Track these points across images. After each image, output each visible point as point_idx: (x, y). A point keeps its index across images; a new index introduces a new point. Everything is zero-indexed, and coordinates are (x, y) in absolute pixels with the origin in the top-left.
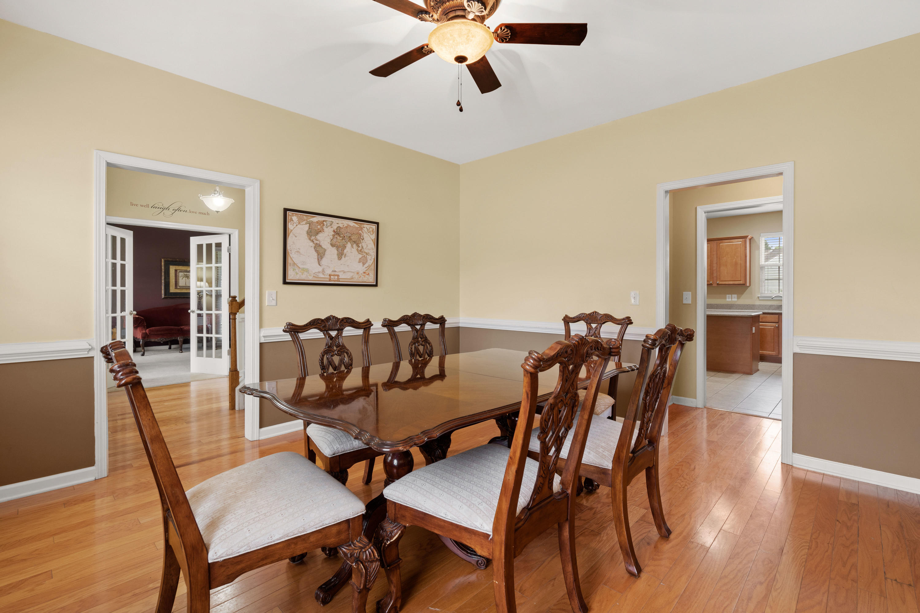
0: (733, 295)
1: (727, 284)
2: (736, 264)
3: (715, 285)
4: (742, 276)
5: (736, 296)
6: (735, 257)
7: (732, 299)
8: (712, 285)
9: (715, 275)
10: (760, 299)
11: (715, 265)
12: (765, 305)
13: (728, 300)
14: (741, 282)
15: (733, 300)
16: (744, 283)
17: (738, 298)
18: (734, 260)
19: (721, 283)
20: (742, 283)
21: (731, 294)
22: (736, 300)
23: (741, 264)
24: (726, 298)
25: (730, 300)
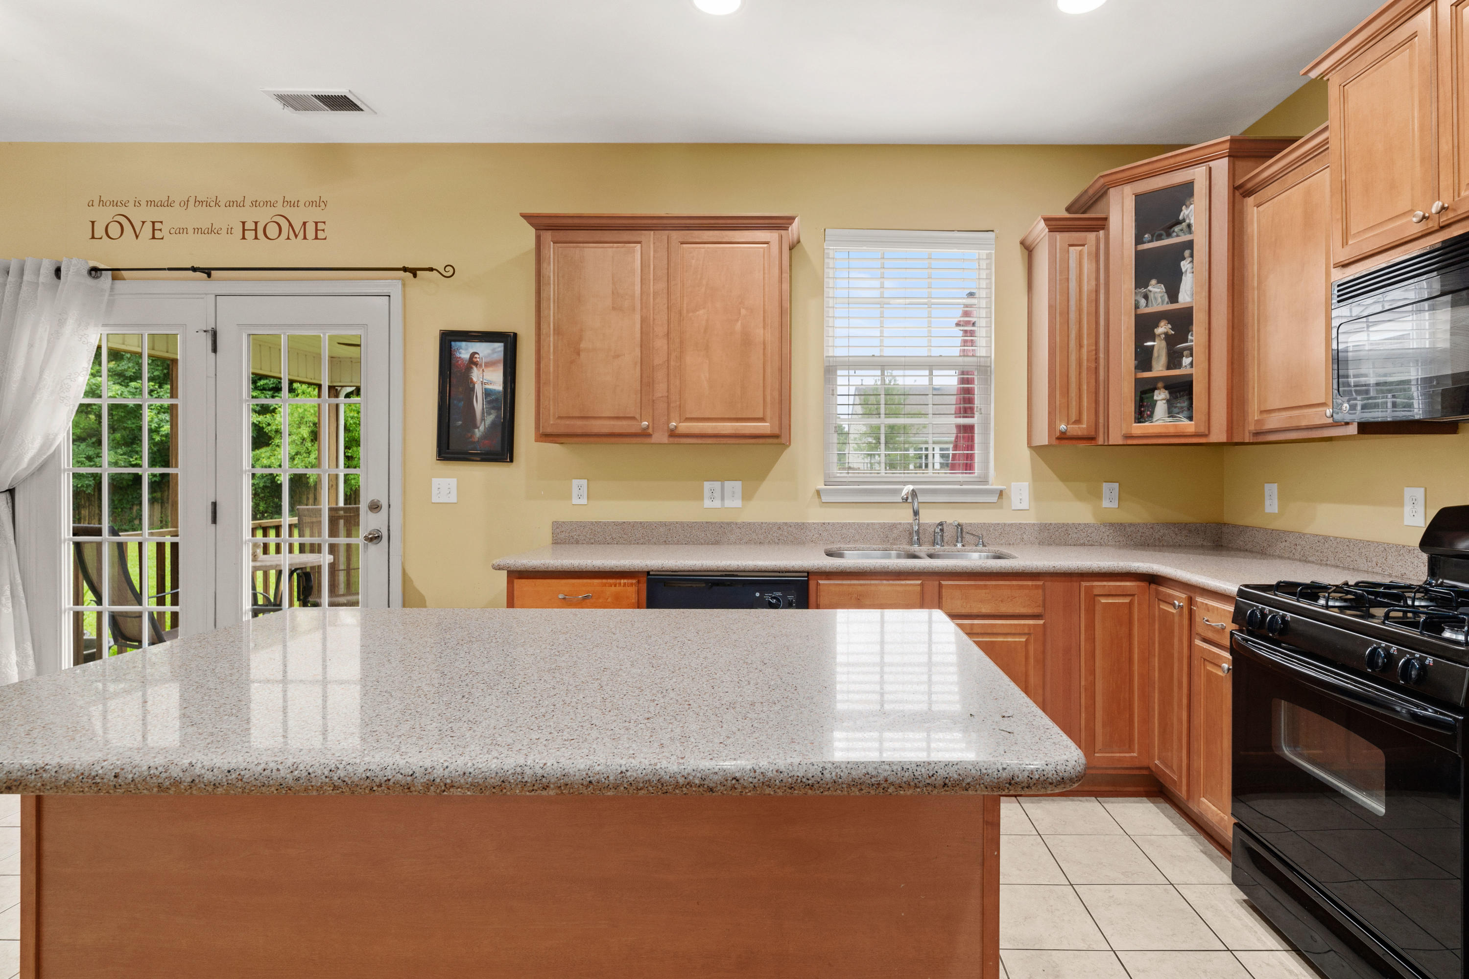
0: (727, 483)
1: (710, 431)
2: (747, 341)
3: (660, 437)
4: (769, 398)
5: (736, 486)
6: (743, 312)
7: (723, 499)
8: (649, 435)
9: (660, 389)
10: (825, 499)
11: (660, 344)
12: (844, 525)
13: (707, 503)
14: (764, 427)
15: (728, 503)
16: (776, 431)
17: (747, 496)
18: (739, 323)
19: (685, 427)
20: (768, 431)
21: (722, 478)
22: (737, 503)
23: (764, 344)
24: (700, 497)
25: (717, 504)
